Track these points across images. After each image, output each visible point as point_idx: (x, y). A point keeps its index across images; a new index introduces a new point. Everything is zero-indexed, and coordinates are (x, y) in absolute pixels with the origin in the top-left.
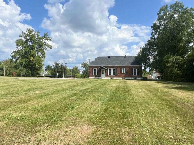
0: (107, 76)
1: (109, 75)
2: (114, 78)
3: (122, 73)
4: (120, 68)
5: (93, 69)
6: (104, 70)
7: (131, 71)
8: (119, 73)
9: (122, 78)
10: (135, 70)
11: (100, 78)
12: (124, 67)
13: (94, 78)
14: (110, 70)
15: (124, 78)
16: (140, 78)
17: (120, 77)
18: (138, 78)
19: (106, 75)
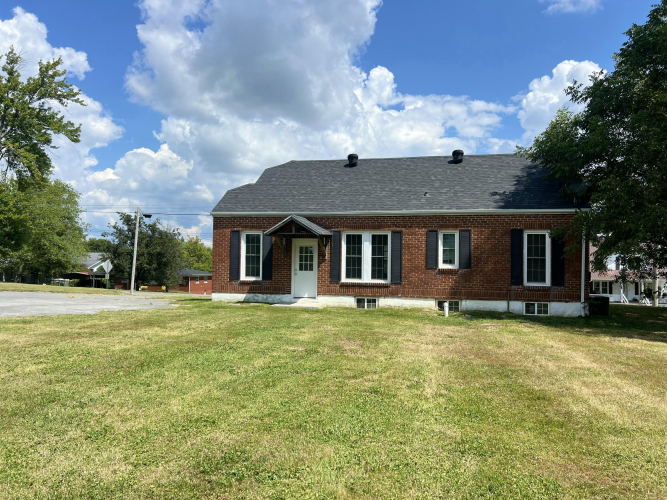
0: (331, 284)
1: (344, 279)
2: (383, 302)
3: (442, 266)
4: (423, 231)
5: (236, 235)
6: (313, 243)
7: (508, 255)
8: (416, 269)
9: (440, 305)
10: (537, 243)
11: (286, 297)
12: (455, 227)
13: (241, 297)
14: (355, 243)
15: (454, 307)
16: (573, 309)
17: (424, 295)
18: (556, 308)
19: (327, 276)
